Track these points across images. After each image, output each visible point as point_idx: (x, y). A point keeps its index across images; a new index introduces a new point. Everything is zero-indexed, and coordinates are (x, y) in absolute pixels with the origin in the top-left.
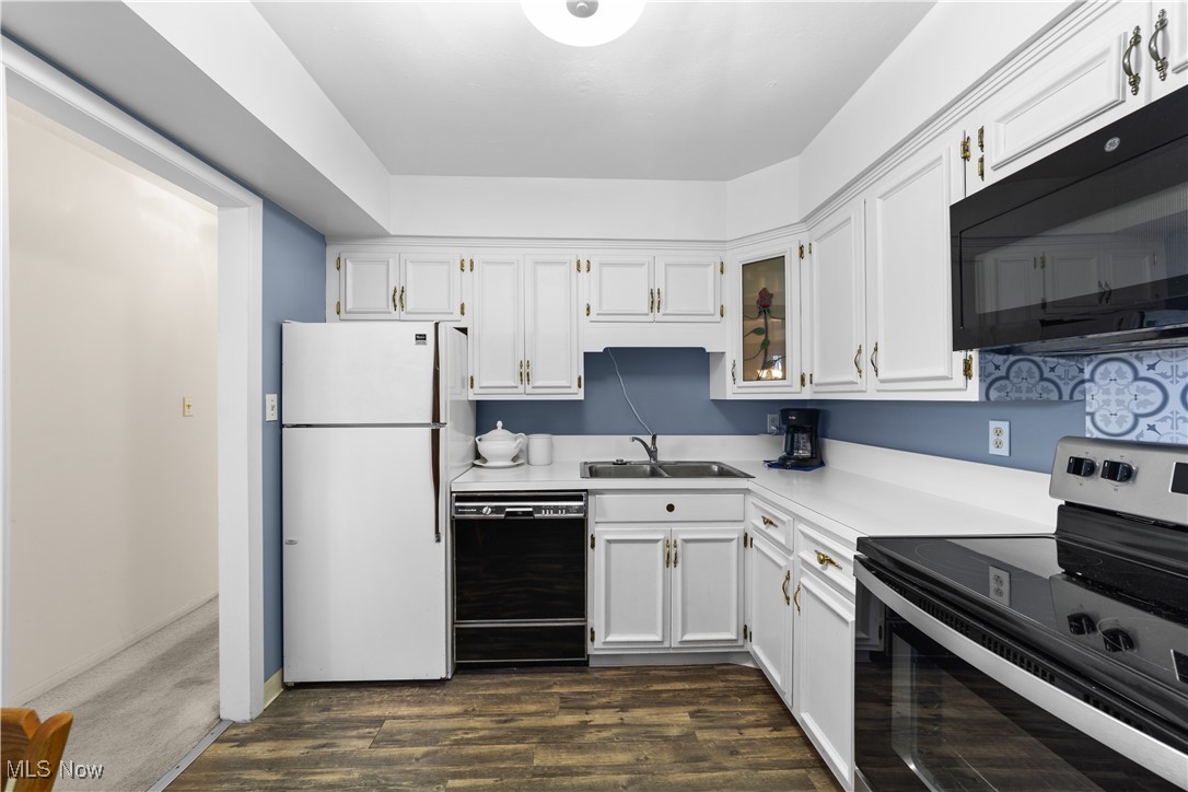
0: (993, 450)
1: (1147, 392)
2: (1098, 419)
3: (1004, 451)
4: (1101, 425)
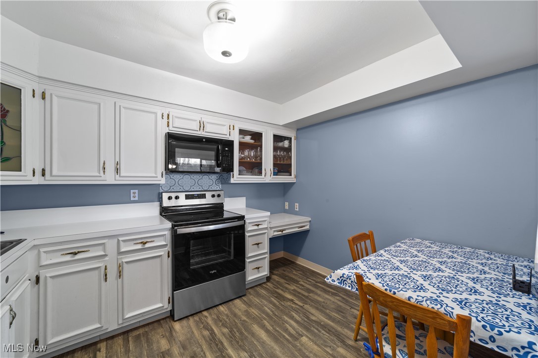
0: (132, 199)
1: (172, 181)
2: (163, 187)
3: (136, 199)
4: (163, 189)
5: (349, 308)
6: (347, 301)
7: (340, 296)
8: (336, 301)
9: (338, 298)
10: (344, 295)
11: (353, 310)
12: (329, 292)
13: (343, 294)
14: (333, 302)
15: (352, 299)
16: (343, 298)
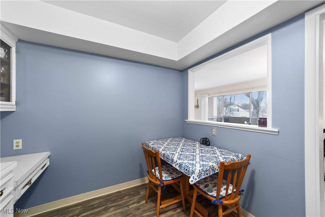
5: (127, 208)
6: (119, 205)
7: (111, 207)
8: (115, 212)
9: (112, 209)
10: (112, 203)
11: (130, 207)
12: (100, 211)
13: (110, 204)
14: (114, 215)
15: (119, 201)
16: (115, 206)
